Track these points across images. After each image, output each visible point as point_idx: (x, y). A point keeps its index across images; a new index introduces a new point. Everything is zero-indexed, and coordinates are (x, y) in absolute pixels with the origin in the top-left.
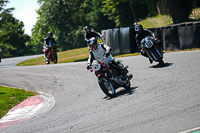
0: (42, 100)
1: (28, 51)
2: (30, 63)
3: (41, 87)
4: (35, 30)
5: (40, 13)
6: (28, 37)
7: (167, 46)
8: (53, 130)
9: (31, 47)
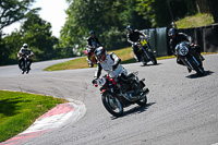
0: (72, 108)
1: (56, 55)
2: (59, 67)
3: (71, 94)
4: (64, 32)
5: (68, 13)
6: (56, 39)
7: (208, 47)
8: (83, 140)
9: (59, 50)
